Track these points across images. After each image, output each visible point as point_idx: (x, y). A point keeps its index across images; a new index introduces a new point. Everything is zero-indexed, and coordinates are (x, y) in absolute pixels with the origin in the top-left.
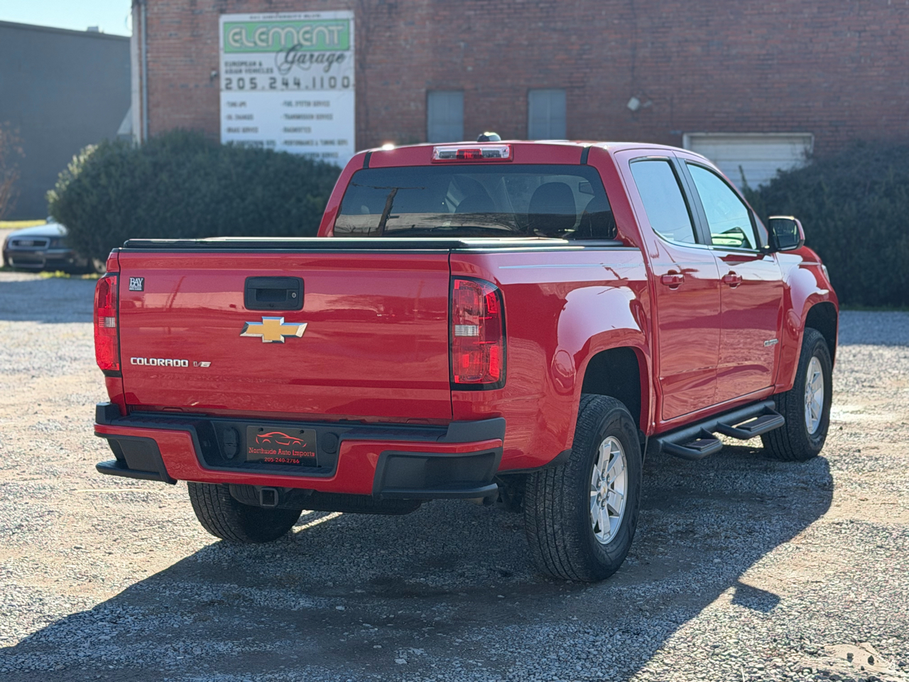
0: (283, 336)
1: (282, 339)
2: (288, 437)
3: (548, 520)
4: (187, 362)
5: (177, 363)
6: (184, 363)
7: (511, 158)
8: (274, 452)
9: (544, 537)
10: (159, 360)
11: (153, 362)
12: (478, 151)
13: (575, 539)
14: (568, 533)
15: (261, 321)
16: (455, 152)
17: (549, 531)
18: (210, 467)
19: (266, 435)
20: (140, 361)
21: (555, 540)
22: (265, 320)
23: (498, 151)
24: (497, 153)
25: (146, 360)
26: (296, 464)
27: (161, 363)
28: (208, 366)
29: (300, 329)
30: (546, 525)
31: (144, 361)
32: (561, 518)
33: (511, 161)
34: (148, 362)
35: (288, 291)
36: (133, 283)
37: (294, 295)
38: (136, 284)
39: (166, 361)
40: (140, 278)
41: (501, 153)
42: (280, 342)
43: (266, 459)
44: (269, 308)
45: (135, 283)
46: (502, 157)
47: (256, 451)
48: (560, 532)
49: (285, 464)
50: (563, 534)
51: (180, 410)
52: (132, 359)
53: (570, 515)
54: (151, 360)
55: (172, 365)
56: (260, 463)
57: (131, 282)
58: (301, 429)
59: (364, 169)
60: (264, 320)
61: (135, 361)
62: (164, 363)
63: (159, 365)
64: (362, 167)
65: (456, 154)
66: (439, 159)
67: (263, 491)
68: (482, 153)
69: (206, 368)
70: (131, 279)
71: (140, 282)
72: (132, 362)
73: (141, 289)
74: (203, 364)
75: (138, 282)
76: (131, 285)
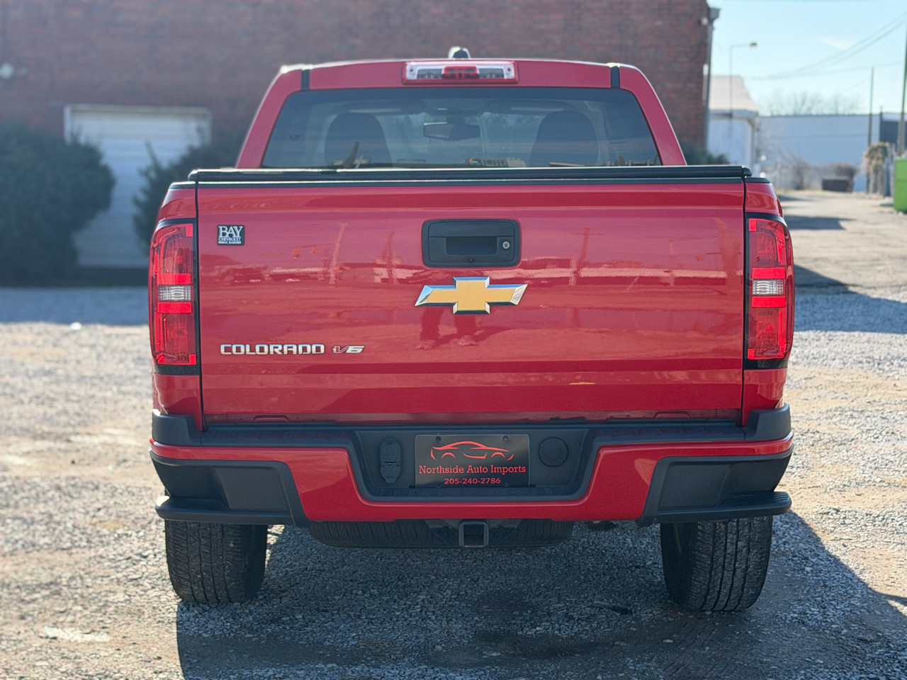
0: (489, 303)
1: (487, 308)
2: (483, 447)
3: (731, 536)
4: (322, 347)
5: (305, 349)
6: (318, 349)
7: (517, 79)
8: (461, 470)
9: (721, 559)
10: (272, 347)
11: (262, 350)
12: (474, 69)
13: (761, 558)
14: (755, 551)
15: (453, 283)
16: (441, 70)
17: (729, 551)
18: (375, 498)
19: (448, 447)
20: (238, 349)
21: (736, 560)
22: (460, 282)
23: (502, 70)
24: (499, 73)
25: (248, 346)
26: (495, 486)
27: (276, 350)
28: (360, 351)
29: (515, 294)
30: (726, 543)
31: (245, 349)
32: (749, 532)
33: (516, 83)
34: (252, 349)
35: (498, 238)
36: (224, 234)
37: (506, 245)
38: (231, 236)
39: (286, 347)
40: (238, 226)
41: (505, 71)
42: (485, 312)
43: (448, 481)
44: (468, 264)
45: (228, 233)
46: (506, 77)
47: (432, 471)
48: (744, 550)
49: (478, 485)
50: (749, 552)
51: (284, 419)
52: (223, 347)
53: (760, 527)
54: (257, 348)
55: (295, 353)
56: (437, 487)
57: (221, 231)
58: (504, 435)
59: (302, 91)
60: (458, 282)
61: (227, 349)
62: (282, 351)
63: (272, 353)
64: (299, 89)
65: (443, 72)
66: (415, 77)
67: (465, 526)
68: (478, 72)
69: (354, 355)
70: (221, 227)
71: (238, 232)
72: (222, 350)
73: (239, 243)
74: (350, 350)
75: (233, 233)
76: (221, 236)
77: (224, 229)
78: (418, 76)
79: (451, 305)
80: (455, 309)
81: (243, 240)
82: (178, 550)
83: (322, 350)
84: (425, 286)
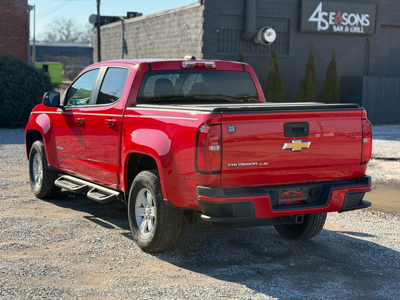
0: (301, 148)
2: (296, 192)
5: (252, 164)
8: (290, 200)
15: (291, 142)
18: (275, 210)
19: (287, 193)
22: (293, 142)
25: (236, 164)
26: (299, 204)
27: (244, 165)
28: (267, 164)
29: (308, 145)
33: (216, 69)
35: (304, 128)
36: (230, 129)
37: (306, 130)
38: (232, 129)
39: (247, 164)
40: (234, 126)
41: (213, 65)
42: (300, 151)
43: (287, 203)
44: (296, 136)
45: (231, 128)
47: (283, 200)
49: (294, 204)
52: (229, 165)
54: (239, 164)
55: (249, 165)
56: (284, 205)
57: (229, 128)
58: (301, 188)
59: (149, 71)
65: (195, 65)
66: (186, 67)
67: (298, 217)
68: (205, 65)
69: (266, 166)
70: (229, 126)
71: (234, 128)
72: (229, 166)
73: (234, 131)
74: (265, 164)
75: (232, 128)
76: (229, 129)
77: (230, 127)
78: (187, 66)
79: (292, 149)
80: (293, 150)
81: (235, 130)
82: (163, 234)
83: (257, 164)
84: (285, 143)
